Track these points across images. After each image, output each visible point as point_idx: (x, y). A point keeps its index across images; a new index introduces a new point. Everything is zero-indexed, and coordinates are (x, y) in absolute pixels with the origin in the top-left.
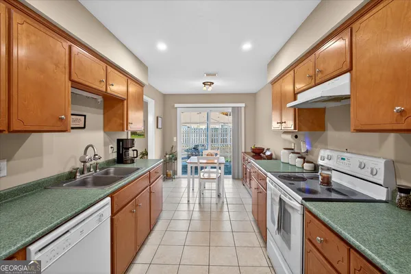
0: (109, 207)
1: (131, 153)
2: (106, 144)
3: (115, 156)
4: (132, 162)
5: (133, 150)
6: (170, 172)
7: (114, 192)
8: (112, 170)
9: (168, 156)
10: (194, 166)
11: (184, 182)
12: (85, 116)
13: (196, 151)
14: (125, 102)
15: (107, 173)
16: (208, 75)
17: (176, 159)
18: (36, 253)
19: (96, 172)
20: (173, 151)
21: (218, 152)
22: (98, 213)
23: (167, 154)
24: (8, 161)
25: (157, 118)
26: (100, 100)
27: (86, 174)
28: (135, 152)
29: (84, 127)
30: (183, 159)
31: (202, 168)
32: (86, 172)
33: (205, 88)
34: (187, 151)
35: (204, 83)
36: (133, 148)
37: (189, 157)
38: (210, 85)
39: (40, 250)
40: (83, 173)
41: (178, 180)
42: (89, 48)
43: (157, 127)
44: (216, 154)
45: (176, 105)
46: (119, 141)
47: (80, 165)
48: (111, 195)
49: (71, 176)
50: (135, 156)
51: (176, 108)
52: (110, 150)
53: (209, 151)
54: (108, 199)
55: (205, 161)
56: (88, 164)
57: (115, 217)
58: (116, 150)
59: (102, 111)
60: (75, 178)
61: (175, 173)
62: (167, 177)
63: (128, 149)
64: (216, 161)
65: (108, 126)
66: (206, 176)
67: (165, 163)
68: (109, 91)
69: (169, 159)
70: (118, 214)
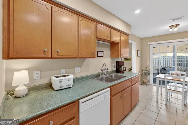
0: (109, 92)
1: (122, 69)
2: (111, 64)
3: (115, 69)
4: (123, 73)
5: (123, 67)
6: (146, 81)
7: (112, 86)
8: (113, 75)
9: (144, 72)
10: (162, 80)
11: (155, 88)
12: (103, 52)
13: (164, 70)
14: (119, 44)
15: (111, 76)
16: (173, 20)
17: (149, 74)
18: (81, 103)
19: (107, 75)
20: (147, 69)
21: (185, 73)
22: (104, 94)
23: (143, 70)
24: (80, 68)
25: (137, 51)
26: (108, 45)
27: (103, 75)
28: (124, 68)
29: (103, 56)
30: (154, 74)
31: (168, 82)
32: (103, 74)
33: (171, 30)
34: (158, 70)
35: (170, 27)
36: (123, 66)
37: (158, 74)
38: (176, 27)
39: (83, 103)
40: (102, 75)
41: (150, 86)
42: (104, 24)
43: (137, 56)
44: (182, 75)
45: (149, 43)
46: (117, 62)
47: (101, 72)
48: (111, 87)
49: (98, 75)
50: (124, 70)
51: (149, 45)
52: (113, 66)
53: (176, 72)
54: (109, 89)
55: (171, 78)
56: (104, 71)
57: (112, 98)
58: (116, 66)
59: (110, 49)
60: (99, 76)
61: (148, 81)
62: (143, 83)
63: (121, 66)
64: (182, 80)
65: (112, 56)
66: (173, 88)
67: (142, 75)
68: (111, 40)
69: (145, 73)
70: (114, 97)
